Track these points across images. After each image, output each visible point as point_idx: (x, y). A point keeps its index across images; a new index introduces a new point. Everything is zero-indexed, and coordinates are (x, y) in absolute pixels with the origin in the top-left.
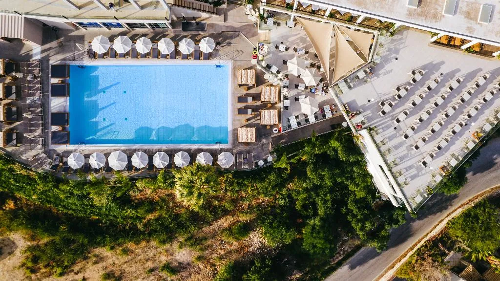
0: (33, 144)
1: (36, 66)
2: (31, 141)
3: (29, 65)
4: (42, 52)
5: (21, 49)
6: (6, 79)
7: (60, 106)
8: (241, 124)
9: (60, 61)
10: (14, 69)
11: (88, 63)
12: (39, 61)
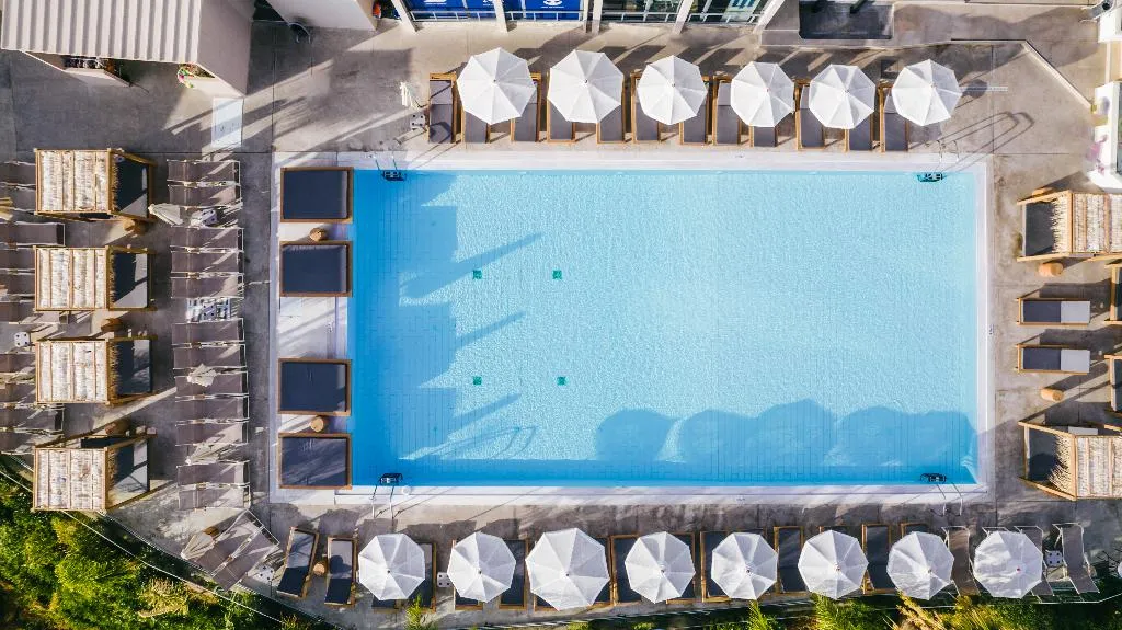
0: (208, 485)
1: (224, 176)
2: (203, 473)
3: (198, 172)
4: (250, 117)
5: (169, 110)
6: (110, 227)
7: (312, 332)
8: (1028, 405)
9: (313, 155)
10: (144, 186)
11: (422, 161)
12: (236, 154)
